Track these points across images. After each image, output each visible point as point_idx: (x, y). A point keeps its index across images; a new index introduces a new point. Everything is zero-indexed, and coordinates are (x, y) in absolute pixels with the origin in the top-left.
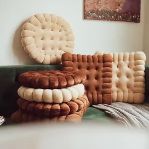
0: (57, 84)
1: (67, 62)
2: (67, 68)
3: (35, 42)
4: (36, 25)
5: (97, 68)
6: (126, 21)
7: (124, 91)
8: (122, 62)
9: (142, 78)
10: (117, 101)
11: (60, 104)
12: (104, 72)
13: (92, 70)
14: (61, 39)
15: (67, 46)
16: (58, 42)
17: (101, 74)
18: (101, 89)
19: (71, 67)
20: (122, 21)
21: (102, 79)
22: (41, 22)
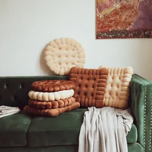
0: (46, 89)
1: (72, 74)
2: (72, 79)
3: (53, 60)
4: (54, 47)
5: (95, 79)
6: (138, 37)
7: (113, 98)
8: (116, 74)
9: (126, 88)
10: (108, 106)
11: (47, 102)
12: (99, 82)
13: (90, 81)
14: (74, 57)
15: (78, 62)
16: (71, 59)
17: (97, 84)
18: (95, 96)
19: (75, 78)
20: (134, 38)
21: (96, 87)
22: (58, 45)
